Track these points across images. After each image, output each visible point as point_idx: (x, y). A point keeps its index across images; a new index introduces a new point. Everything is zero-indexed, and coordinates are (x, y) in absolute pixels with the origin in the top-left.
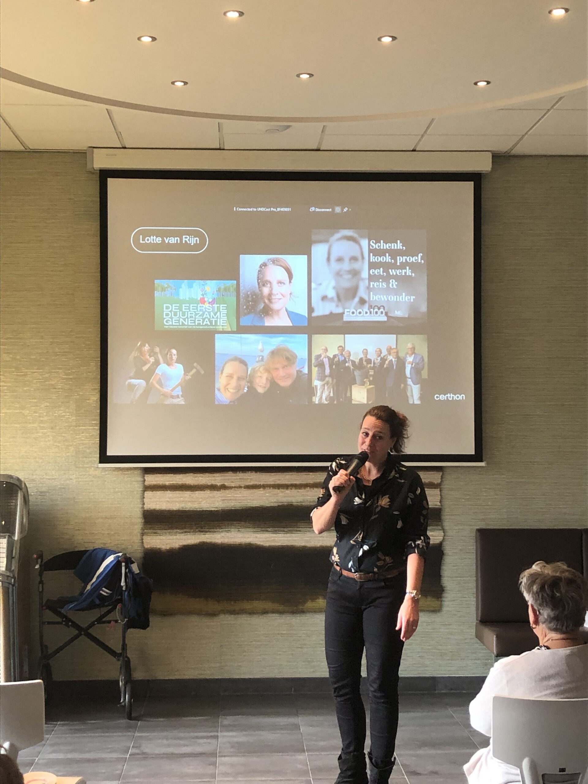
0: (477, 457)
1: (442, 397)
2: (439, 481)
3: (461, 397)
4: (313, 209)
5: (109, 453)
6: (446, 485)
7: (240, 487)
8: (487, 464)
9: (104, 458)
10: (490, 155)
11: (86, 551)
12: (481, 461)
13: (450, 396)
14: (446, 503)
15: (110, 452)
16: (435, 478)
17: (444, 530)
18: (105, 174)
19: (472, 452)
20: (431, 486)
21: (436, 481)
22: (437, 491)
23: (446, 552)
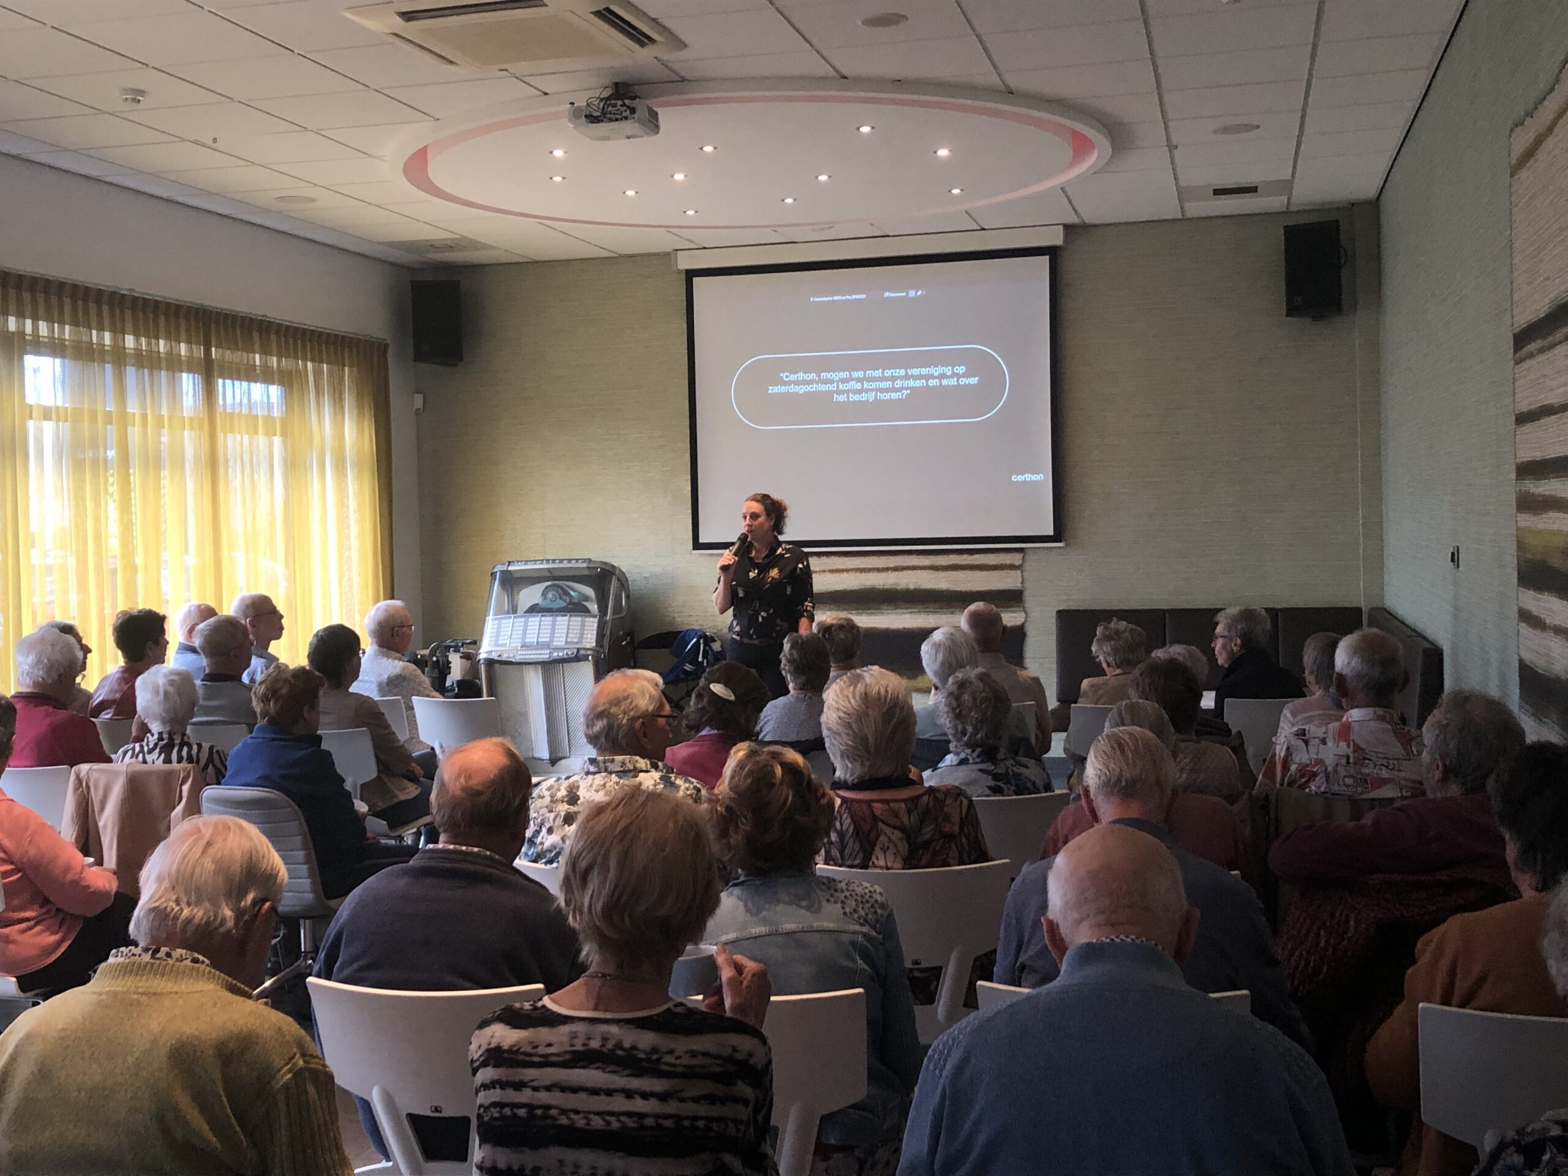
0: (1057, 537)
1: (1020, 478)
2: (1020, 562)
3: (1039, 477)
4: (887, 294)
5: (701, 541)
6: (1027, 566)
7: (824, 571)
8: (1066, 545)
9: (697, 545)
10: (1061, 227)
11: (681, 632)
12: (1060, 541)
13: (1028, 477)
14: (1027, 585)
15: (703, 539)
16: (1016, 559)
17: (1026, 612)
18: (691, 275)
19: (1051, 533)
20: (1012, 567)
21: (1017, 563)
22: (1019, 572)
23: (1028, 633)
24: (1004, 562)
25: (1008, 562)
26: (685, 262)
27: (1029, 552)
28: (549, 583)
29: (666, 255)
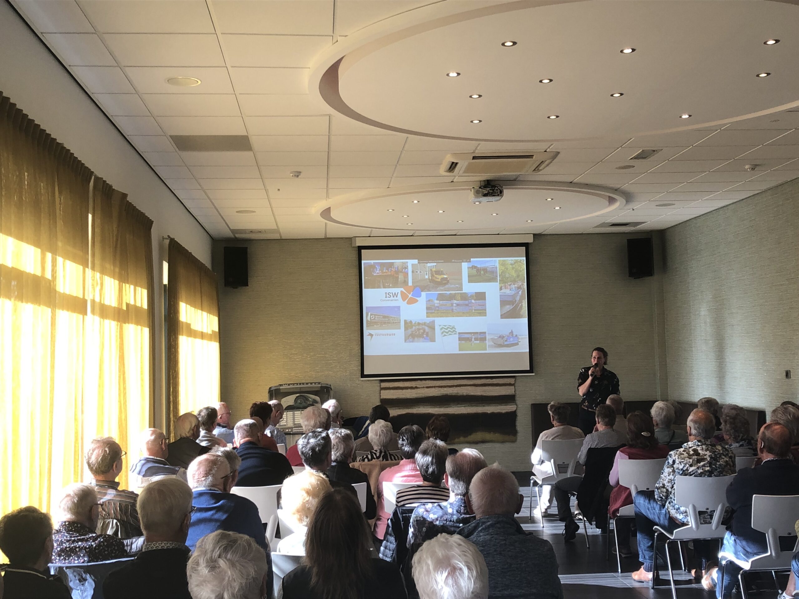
0: (531, 371)
2: (514, 382)
6: (517, 384)
7: (424, 387)
8: (535, 374)
9: (363, 376)
10: (532, 235)
11: (357, 418)
12: (533, 373)
14: (517, 392)
15: (365, 373)
16: (512, 381)
17: (517, 405)
18: (360, 248)
19: (529, 369)
20: (510, 385)
21: (513, 383)
22: (513, 387)
23: (518, 415)
24: (507, 382)
25: (508, 383)
26: (359, 243)
27: (518, 378)
28: (297, 395)
29: (350, 239)
